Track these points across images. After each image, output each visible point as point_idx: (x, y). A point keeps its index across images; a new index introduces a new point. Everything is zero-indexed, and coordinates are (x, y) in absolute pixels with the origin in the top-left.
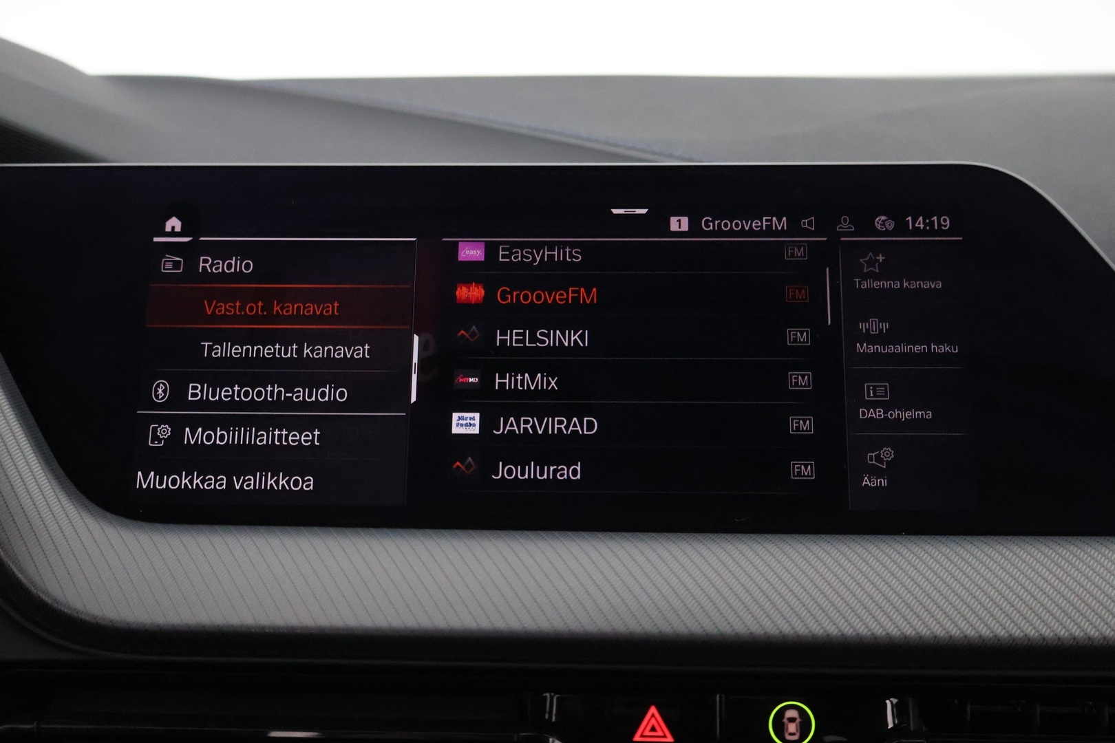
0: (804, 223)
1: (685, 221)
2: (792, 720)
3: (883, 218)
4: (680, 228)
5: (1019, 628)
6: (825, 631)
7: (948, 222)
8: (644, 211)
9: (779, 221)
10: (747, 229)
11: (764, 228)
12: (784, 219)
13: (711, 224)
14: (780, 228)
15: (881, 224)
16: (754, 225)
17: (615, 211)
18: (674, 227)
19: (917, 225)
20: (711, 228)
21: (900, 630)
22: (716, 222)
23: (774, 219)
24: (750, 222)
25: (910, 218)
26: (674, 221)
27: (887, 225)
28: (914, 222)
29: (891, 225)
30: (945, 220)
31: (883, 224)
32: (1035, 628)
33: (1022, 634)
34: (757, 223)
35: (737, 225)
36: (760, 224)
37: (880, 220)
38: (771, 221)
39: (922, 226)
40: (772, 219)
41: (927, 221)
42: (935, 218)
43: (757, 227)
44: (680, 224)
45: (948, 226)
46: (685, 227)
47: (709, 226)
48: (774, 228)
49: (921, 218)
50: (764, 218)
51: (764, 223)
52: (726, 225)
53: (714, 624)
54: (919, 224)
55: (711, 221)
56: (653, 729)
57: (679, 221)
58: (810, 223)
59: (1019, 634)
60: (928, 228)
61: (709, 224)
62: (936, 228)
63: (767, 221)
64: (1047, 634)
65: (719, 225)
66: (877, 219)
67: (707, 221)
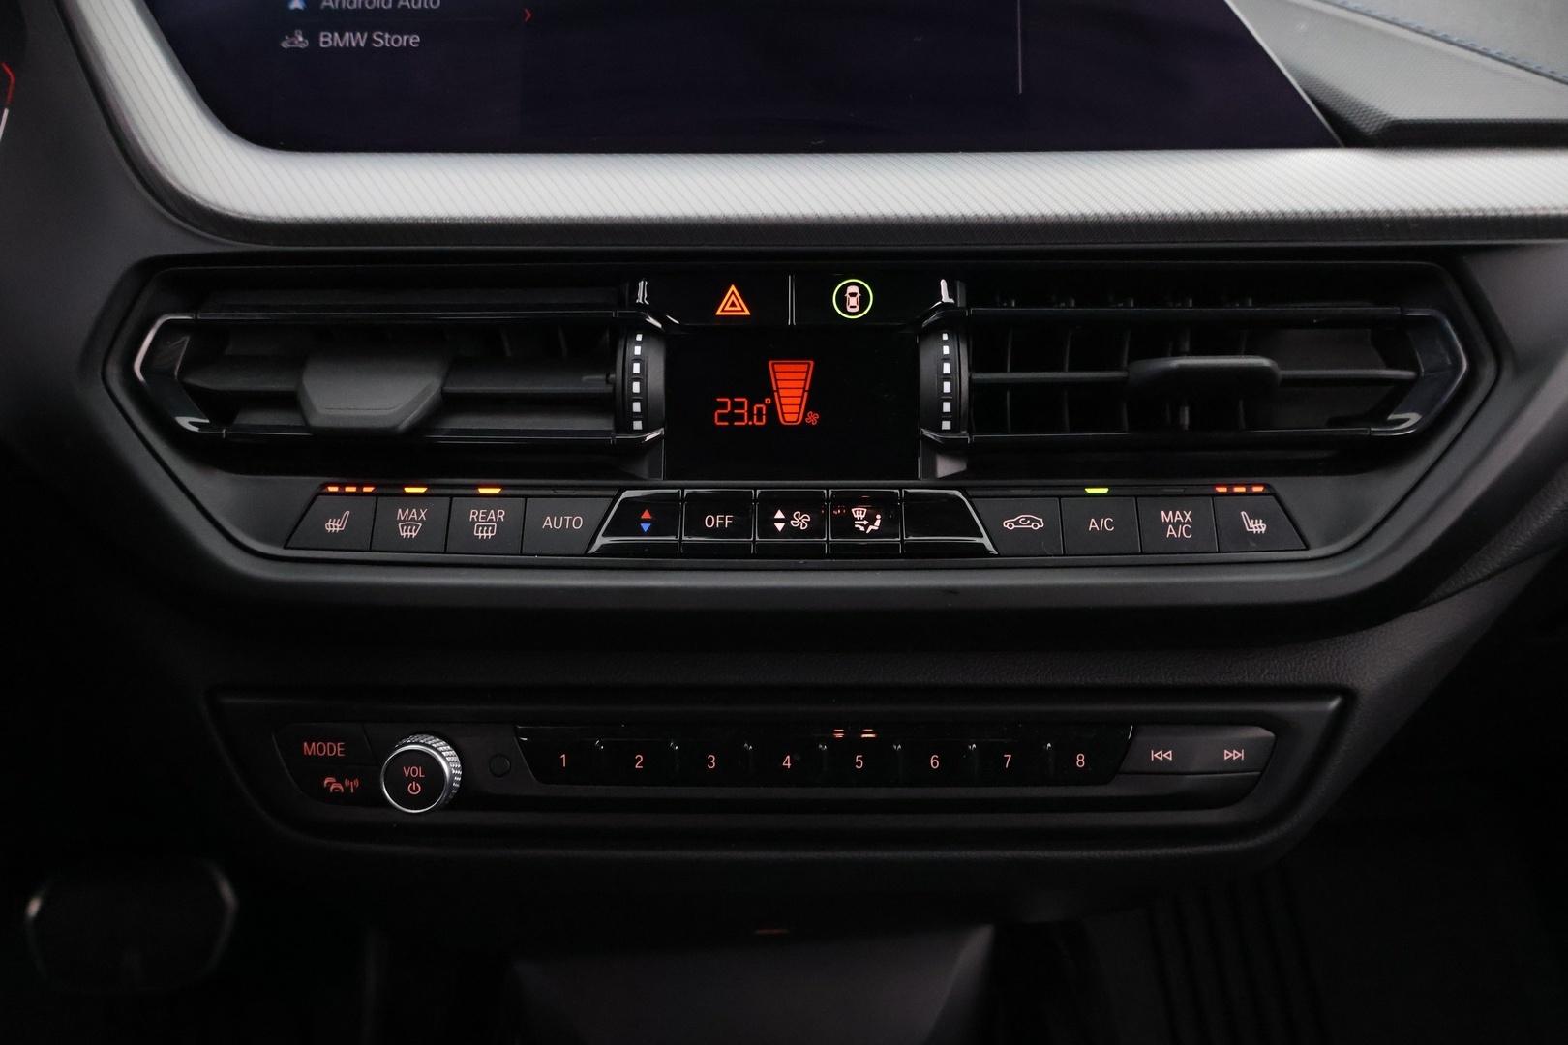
2: (853, 295)
56: (733, 304)
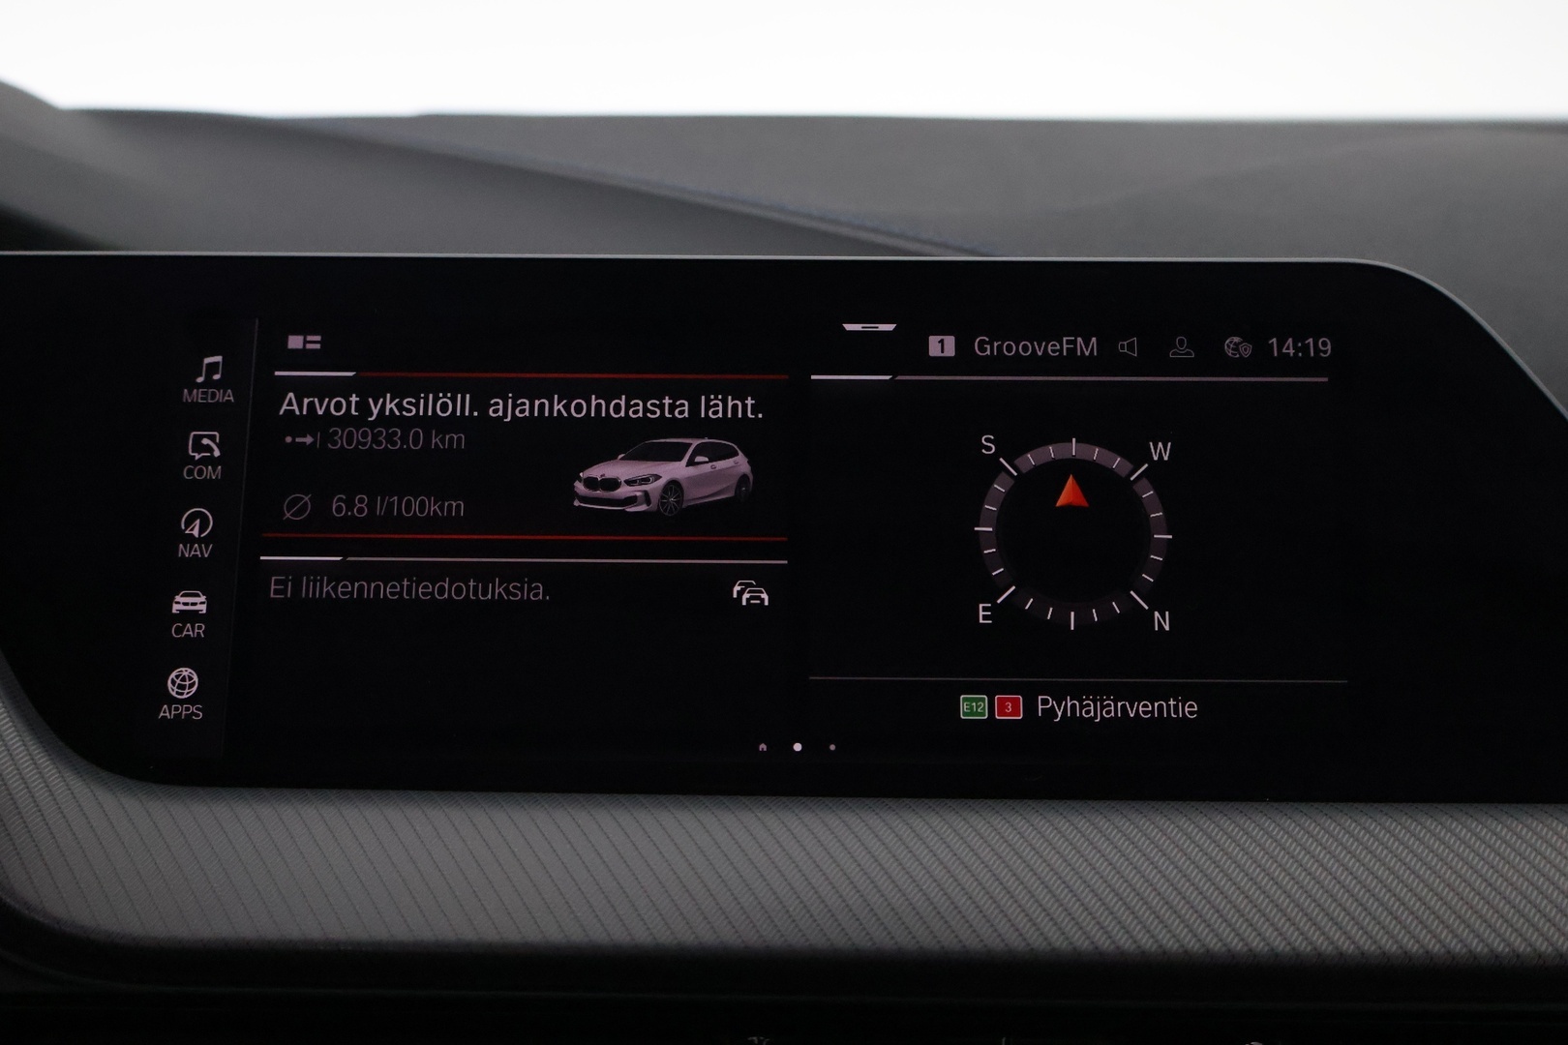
0: (1123, 346)
1: (950, 341)
3: (1236, 339)
4: (942, 352)
5: (1418, 942)
6: (1161, 946)
7: (1329, 347)
8: (890, 327)
9: (1087, 343)
10: (1040, 354)
11: (1065, 354)
12: (1094, 339)
13: (988, 347)
14: (1087, 354)
15: (1233, 349)
16: (1050, 348)
17: (849, 327)
18: (934, 350)
19: (1284, 351)
20: (988, 352)
21: (1268, 944)
22: (996, 344)
23: (1079, 339)
24: (1044, 344)
25: (1274, 340)
26: (934, 341)
27: (1242, 350)
28: (1280, 346)
29: (1246, 350)
30: (1324, 344)
31: (1236, 349)
32: (1461, 941)
33: (1421, 951)
34: (1054, 345)
35: (1025, 349)
36: (1058, 347)
37: (1231, 342)
38: (1074, 342)
39: (1292, 352)
40: (1076, 339)
41: (1300, 345)
42: (1311, 340)
43: (1054, 351)
44: (941, 346)
45: (1329, 352)
46: (950, 350)
47: (985, 350)
48: (1079, 354)
49: (1290, 340)
50: (1065, 339)
51: (1065, 346)
52: (1009, 348)
53: (1000, 935)
54: (1288, 348)
55: (987, 343)
57: (942, 341)
58: (1131, 347)
59: (1439, 950)
60: (1300, 354)
61: (985, 347)
62: (1312, 354)
63: (1068, 342)
64: (1457, 950)
65: (1000, 348)
66: (1227, 342)
67: (982, 342)
